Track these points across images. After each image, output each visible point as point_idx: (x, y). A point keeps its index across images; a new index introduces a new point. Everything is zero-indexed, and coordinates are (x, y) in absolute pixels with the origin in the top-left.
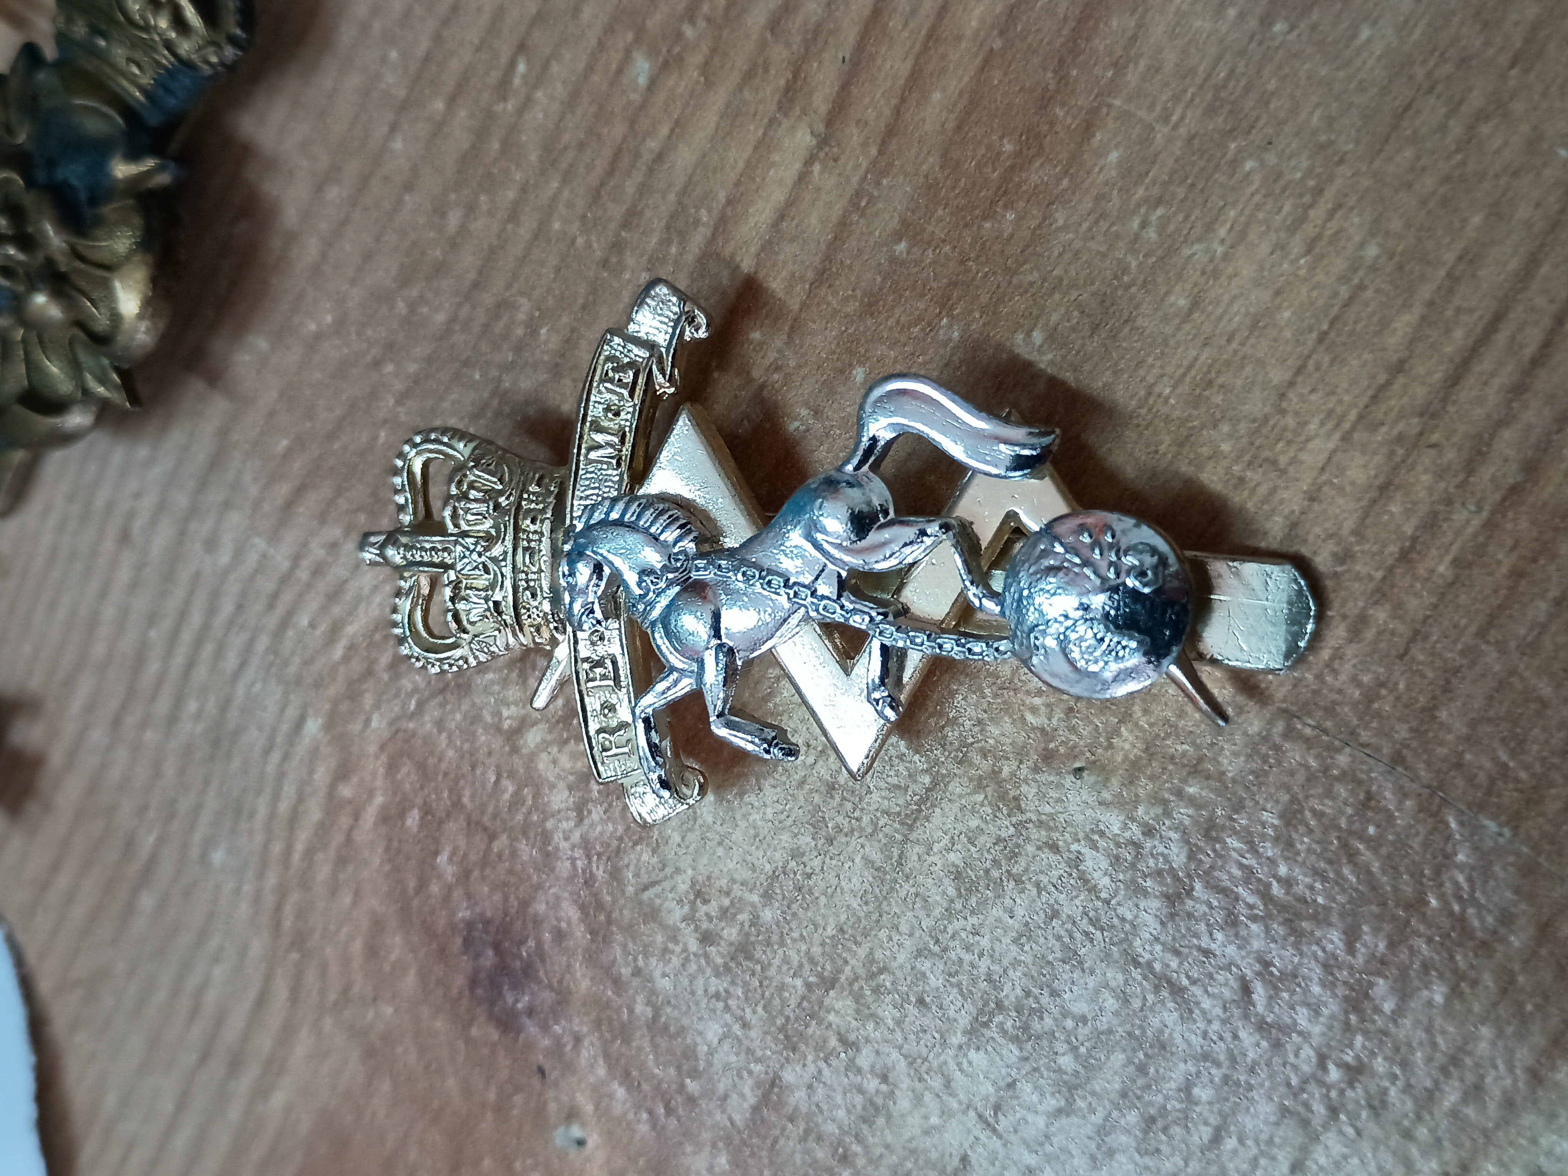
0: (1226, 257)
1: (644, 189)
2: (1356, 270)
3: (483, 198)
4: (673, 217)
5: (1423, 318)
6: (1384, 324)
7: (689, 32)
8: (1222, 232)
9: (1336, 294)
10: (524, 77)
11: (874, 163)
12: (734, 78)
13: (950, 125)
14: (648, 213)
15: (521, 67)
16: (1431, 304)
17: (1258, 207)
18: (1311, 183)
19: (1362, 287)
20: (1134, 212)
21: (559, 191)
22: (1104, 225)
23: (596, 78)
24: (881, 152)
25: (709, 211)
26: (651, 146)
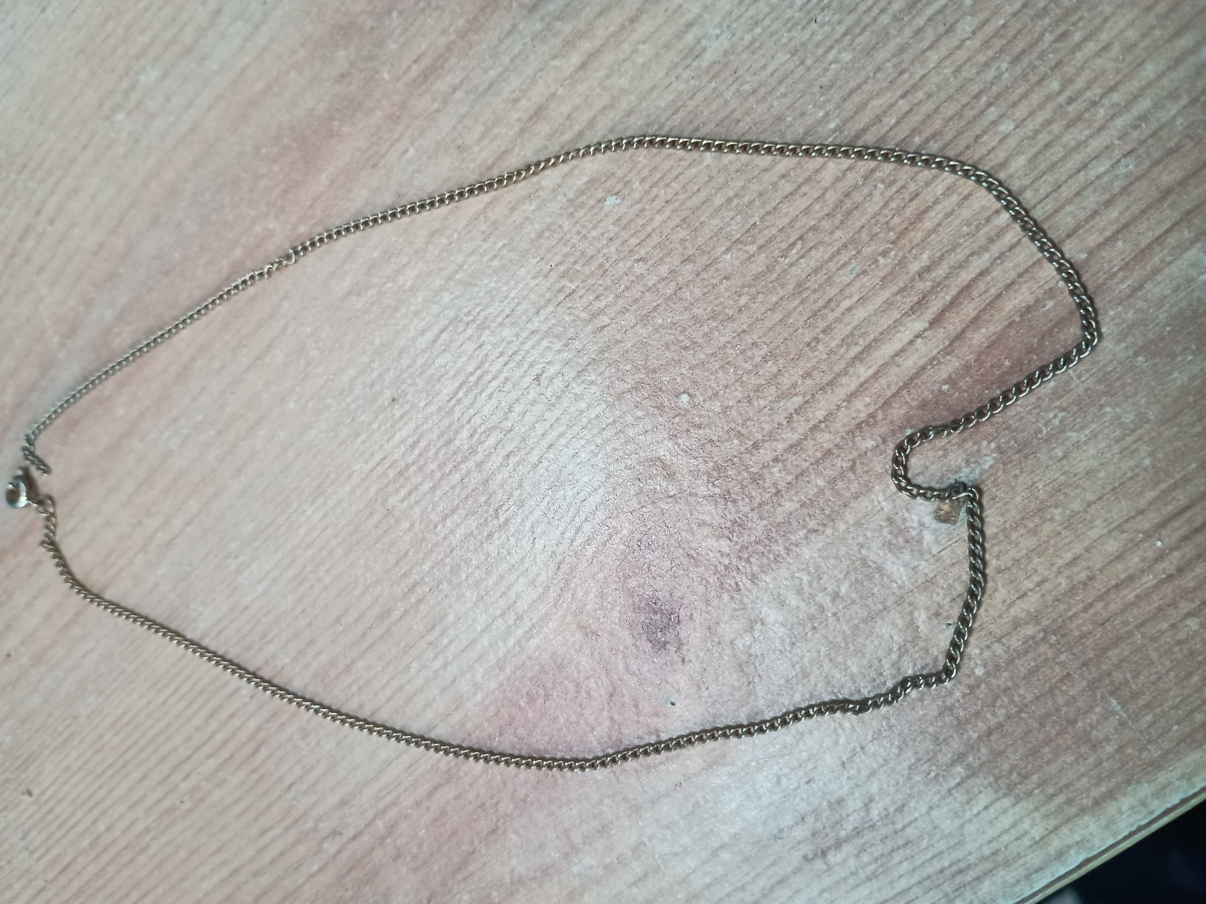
0: (1085, 443)
1: (837, 320)
2: (1137, 467)
3: (761, 295)
4: (847, 336)
5: (1158, 496)
6: (1141, 494)
7: (881, 260)
8: (1087, 432)
9: (1125, 474)
10: (798, 251)
11: (945, 348)
12: (896, 288)
13: (985, 345)
14: (836, 331)
15: (799, 246)
16: (1163, 492)
17: (1106, 427)
18: (1132, 426)
19: (1138, 475)
20: (1053, 410)
21: (798, 306)
22: (1038, 410)
23: (831, 264)
24: (950, 345)
25: (864, 340)
26: (847, 303)
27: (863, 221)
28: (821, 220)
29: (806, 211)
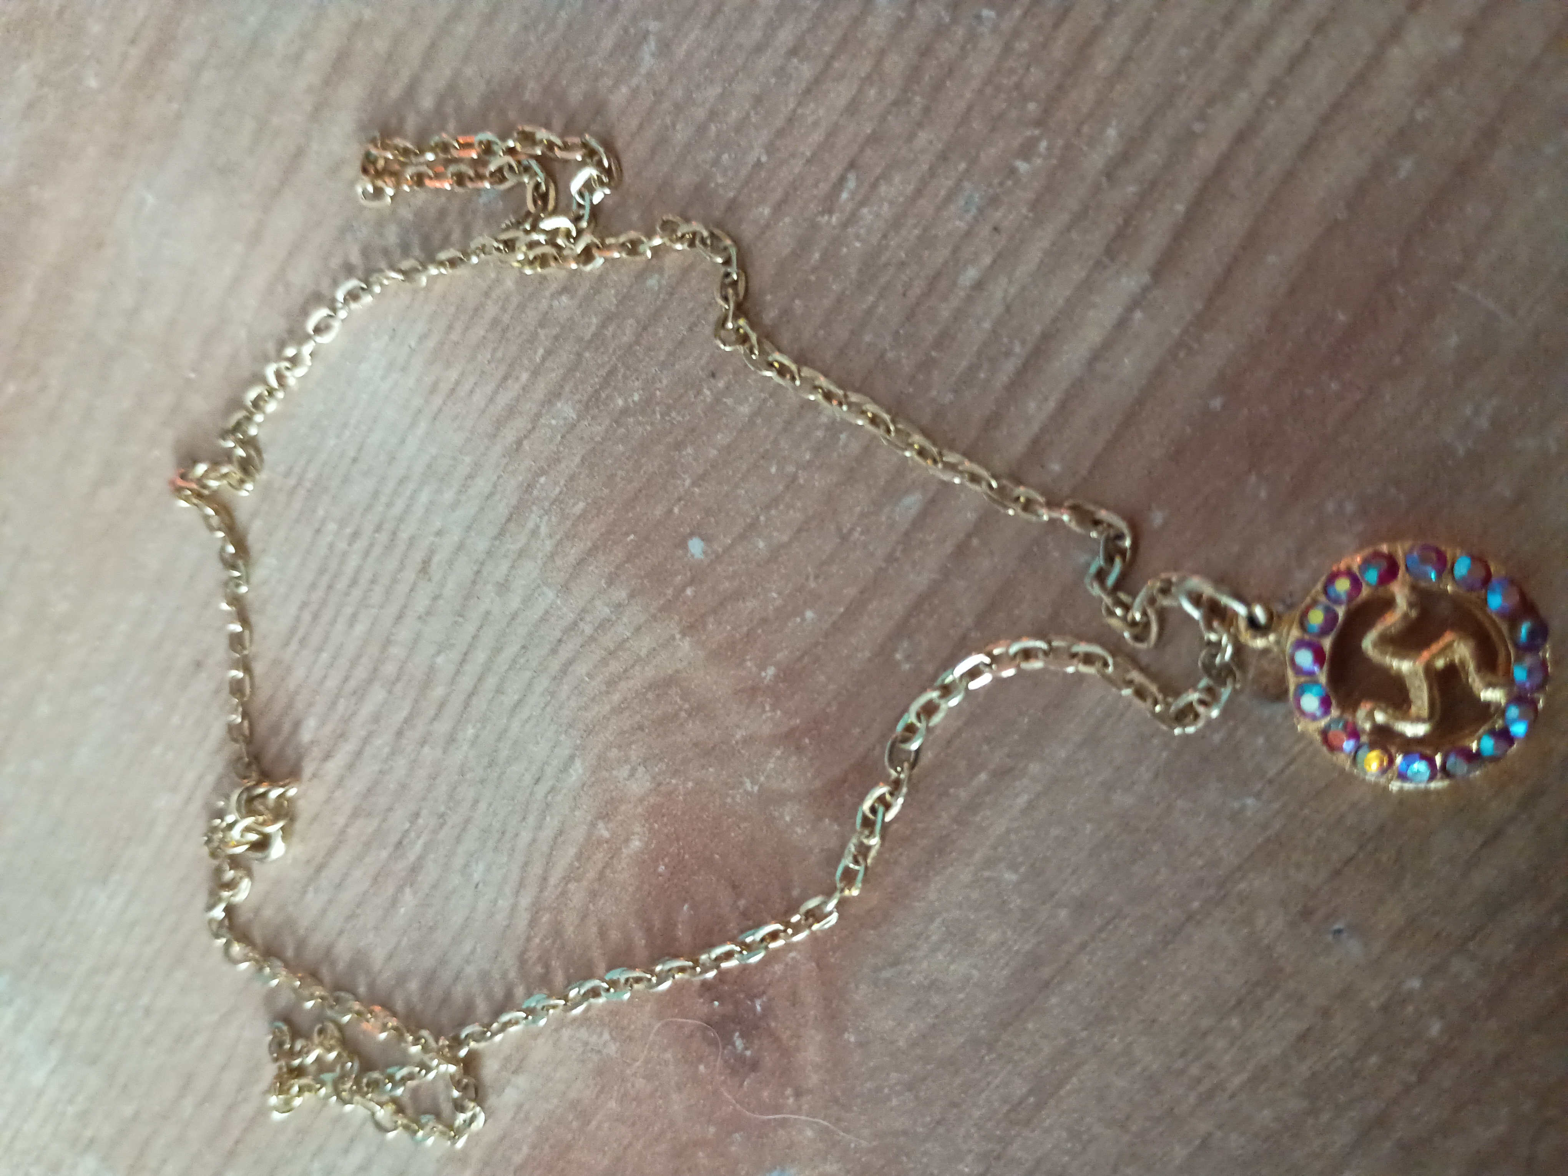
1: (959, 315)
3: (797, 302)
4: (986, 344)
7: (1022, 166)
10: (853, 194)
11: (1198, 317)
12: (1064, 218)
13: (1284, 289)
14: (961, 337)
15: (851, 184)
20: (1468, 399)
21: (874, 306)
23: (922, 202)
24: (1207, 307)
25: (1023, 343)
26: (971, 274)
27: (968, 95)
28: (883, 119)
29: (853, 108)
